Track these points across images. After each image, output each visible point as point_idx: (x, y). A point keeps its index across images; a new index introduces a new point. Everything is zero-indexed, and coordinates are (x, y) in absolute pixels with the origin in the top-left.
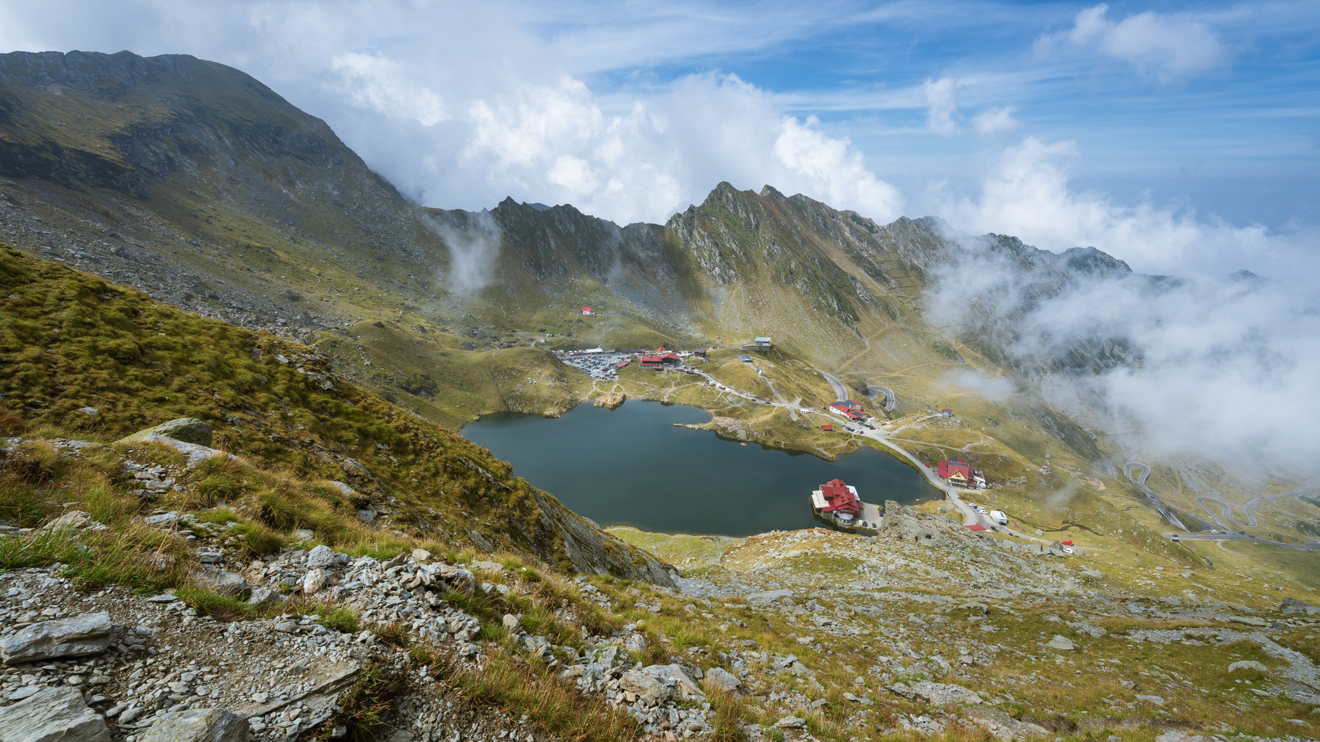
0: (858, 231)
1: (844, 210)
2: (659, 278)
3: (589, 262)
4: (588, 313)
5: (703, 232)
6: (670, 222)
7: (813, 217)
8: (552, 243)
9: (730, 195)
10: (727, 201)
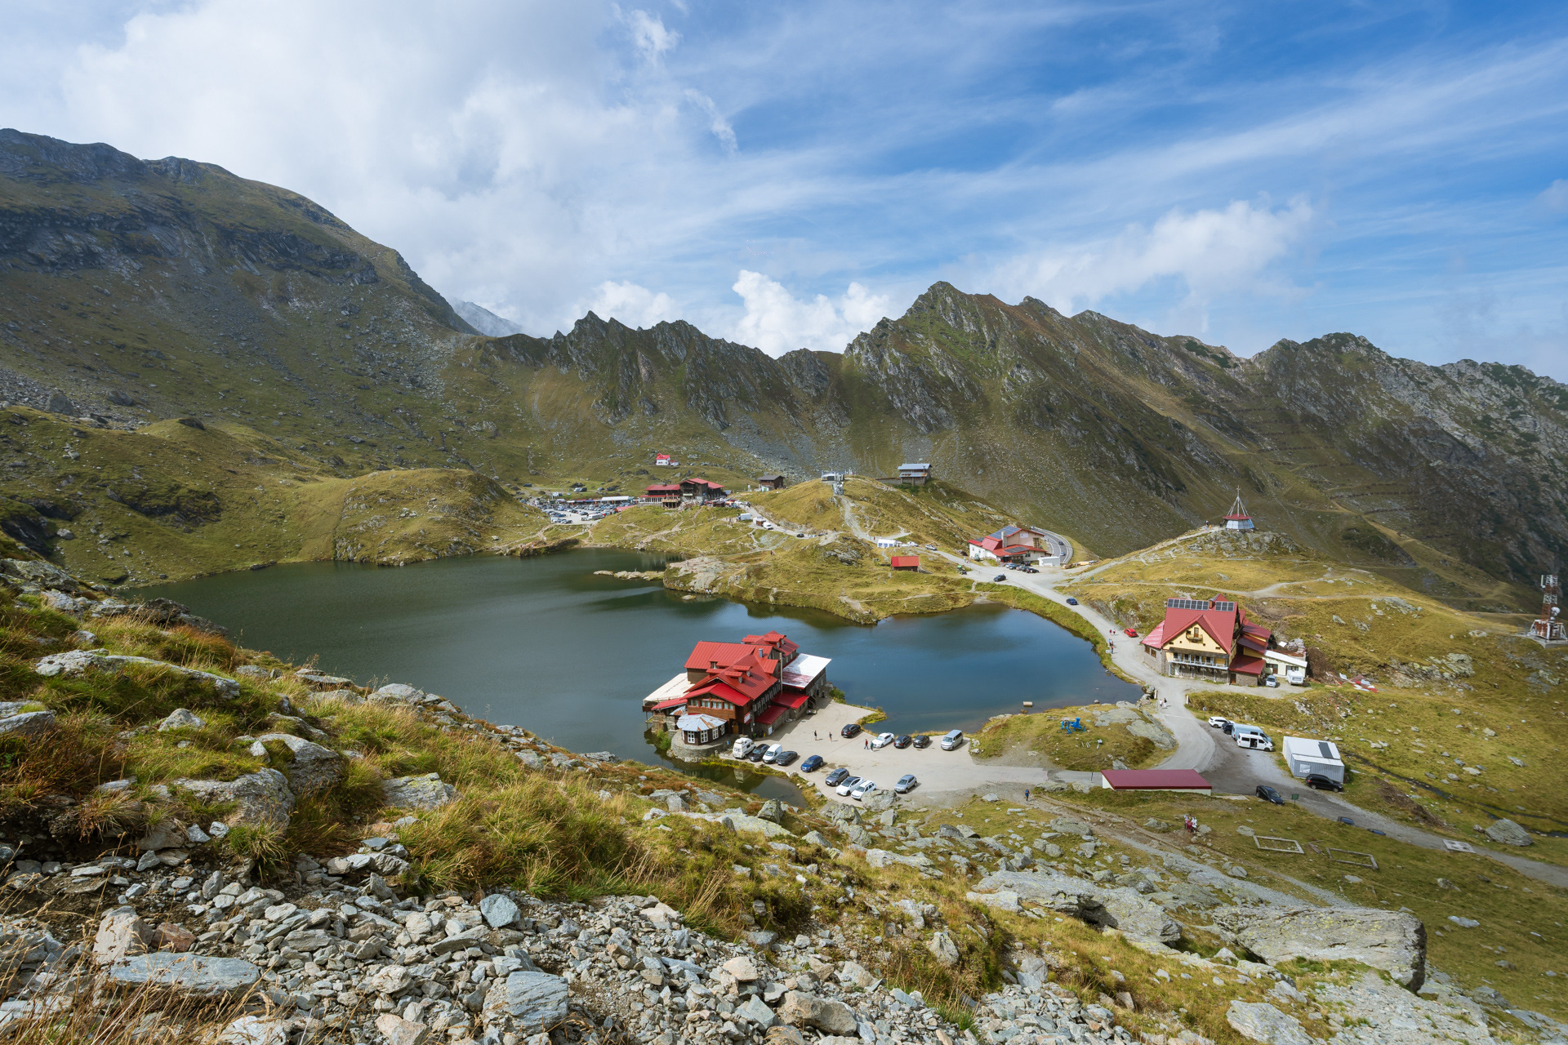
0: (1199, 364)
1: (1172, 335)
2: (819, 426)
3: (698, 398)
4: (664, 462)
5: (897, 354)
6: (851, 347)
7: (1112, 343)
8: (643, 371)
9: (949, 300)
10: (944, 309)
